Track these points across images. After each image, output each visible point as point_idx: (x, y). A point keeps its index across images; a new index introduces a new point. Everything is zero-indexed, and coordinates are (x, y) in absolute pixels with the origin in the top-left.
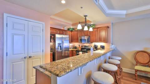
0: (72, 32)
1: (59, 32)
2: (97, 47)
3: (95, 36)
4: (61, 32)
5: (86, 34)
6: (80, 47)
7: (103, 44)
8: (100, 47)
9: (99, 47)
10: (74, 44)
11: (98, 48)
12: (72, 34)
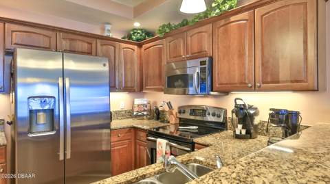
0: (140, 46)
1: (65, 44)
2: (252, 117)
3: (241, 55)
4: (82, 45)
5: (196, 50)
6: (175, 110)
7: (287, 101)
8: (271, 116)
9: (263, 117)
10: (152, 100)
11: (257, 121)
12: (141, 56)
